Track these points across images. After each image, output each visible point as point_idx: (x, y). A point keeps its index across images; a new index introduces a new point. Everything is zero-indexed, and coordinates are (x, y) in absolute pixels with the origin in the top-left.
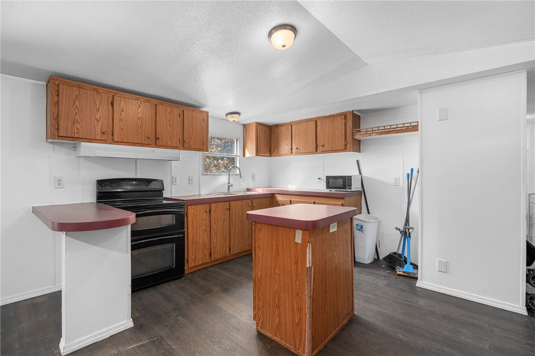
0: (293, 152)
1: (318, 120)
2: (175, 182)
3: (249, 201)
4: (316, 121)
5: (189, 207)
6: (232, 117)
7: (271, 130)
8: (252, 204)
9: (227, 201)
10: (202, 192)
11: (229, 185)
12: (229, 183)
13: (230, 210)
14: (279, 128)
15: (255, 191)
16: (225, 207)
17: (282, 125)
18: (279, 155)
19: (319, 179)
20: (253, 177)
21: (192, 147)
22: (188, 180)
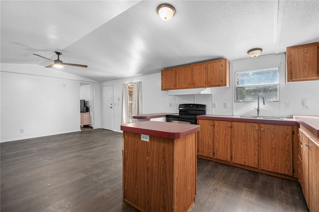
2: (215, 106)
3: (256, 125)
8: (259, 128)
10: (234, 114)
11: (258, 110)
13: (232, 128)
21: (213, 85)
22: (224, 105)
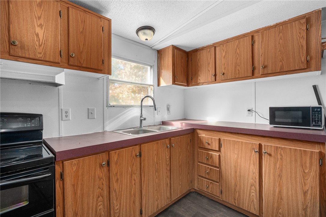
0: (217, 79)
1: (255, 35)
2: (66, 116)
3: (167, 141)
4: (252, 36)
5: (66, 163)
6: (145, 34)
7: (188, 57)
8: (170, 143)
9: (136, 145)
10: (107, 129)
11: (142, 118)
12: (141, 117)
13: (140, 155)
14: (199, 53)
15: (172, 125)
16: (134, 154)
17: (203, 49)
18: (198, 84)
19: (249, 110)
20: (168, 109)
22: (87, 114)
